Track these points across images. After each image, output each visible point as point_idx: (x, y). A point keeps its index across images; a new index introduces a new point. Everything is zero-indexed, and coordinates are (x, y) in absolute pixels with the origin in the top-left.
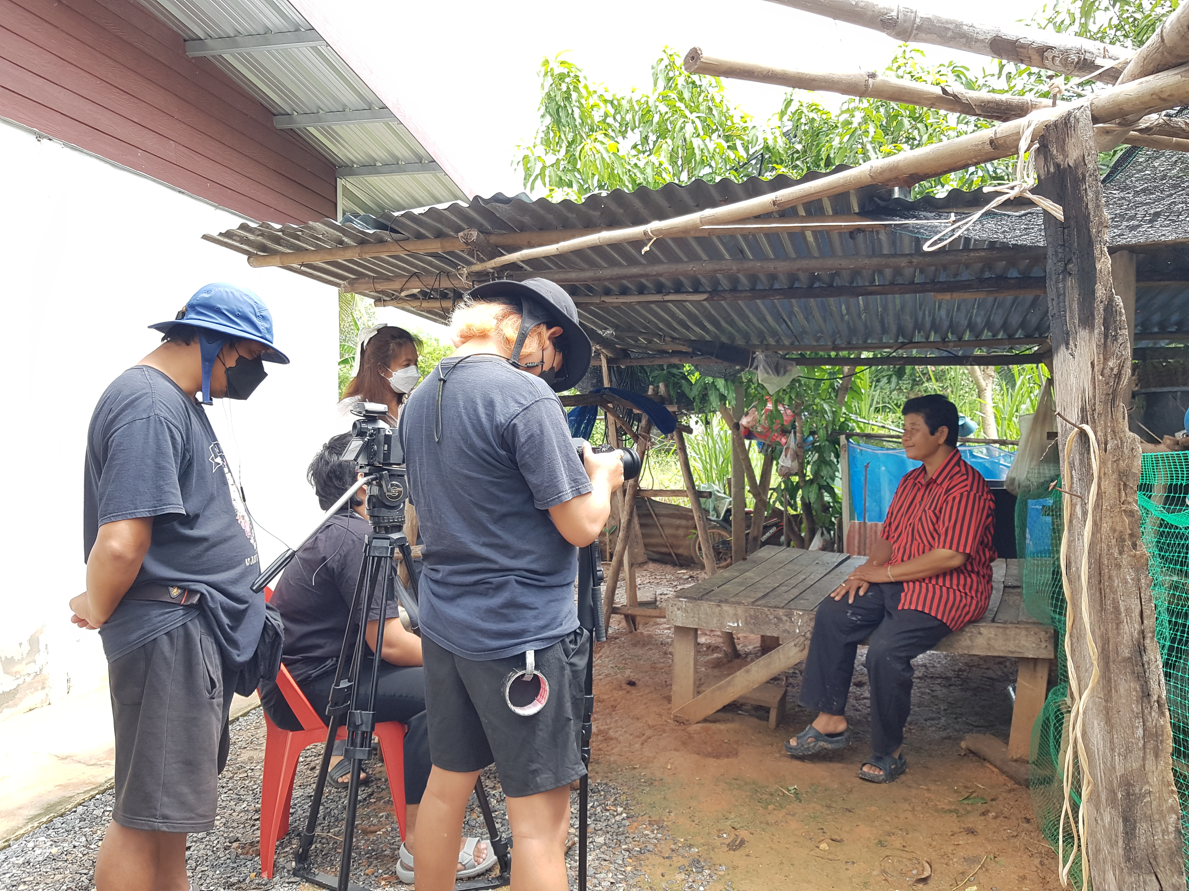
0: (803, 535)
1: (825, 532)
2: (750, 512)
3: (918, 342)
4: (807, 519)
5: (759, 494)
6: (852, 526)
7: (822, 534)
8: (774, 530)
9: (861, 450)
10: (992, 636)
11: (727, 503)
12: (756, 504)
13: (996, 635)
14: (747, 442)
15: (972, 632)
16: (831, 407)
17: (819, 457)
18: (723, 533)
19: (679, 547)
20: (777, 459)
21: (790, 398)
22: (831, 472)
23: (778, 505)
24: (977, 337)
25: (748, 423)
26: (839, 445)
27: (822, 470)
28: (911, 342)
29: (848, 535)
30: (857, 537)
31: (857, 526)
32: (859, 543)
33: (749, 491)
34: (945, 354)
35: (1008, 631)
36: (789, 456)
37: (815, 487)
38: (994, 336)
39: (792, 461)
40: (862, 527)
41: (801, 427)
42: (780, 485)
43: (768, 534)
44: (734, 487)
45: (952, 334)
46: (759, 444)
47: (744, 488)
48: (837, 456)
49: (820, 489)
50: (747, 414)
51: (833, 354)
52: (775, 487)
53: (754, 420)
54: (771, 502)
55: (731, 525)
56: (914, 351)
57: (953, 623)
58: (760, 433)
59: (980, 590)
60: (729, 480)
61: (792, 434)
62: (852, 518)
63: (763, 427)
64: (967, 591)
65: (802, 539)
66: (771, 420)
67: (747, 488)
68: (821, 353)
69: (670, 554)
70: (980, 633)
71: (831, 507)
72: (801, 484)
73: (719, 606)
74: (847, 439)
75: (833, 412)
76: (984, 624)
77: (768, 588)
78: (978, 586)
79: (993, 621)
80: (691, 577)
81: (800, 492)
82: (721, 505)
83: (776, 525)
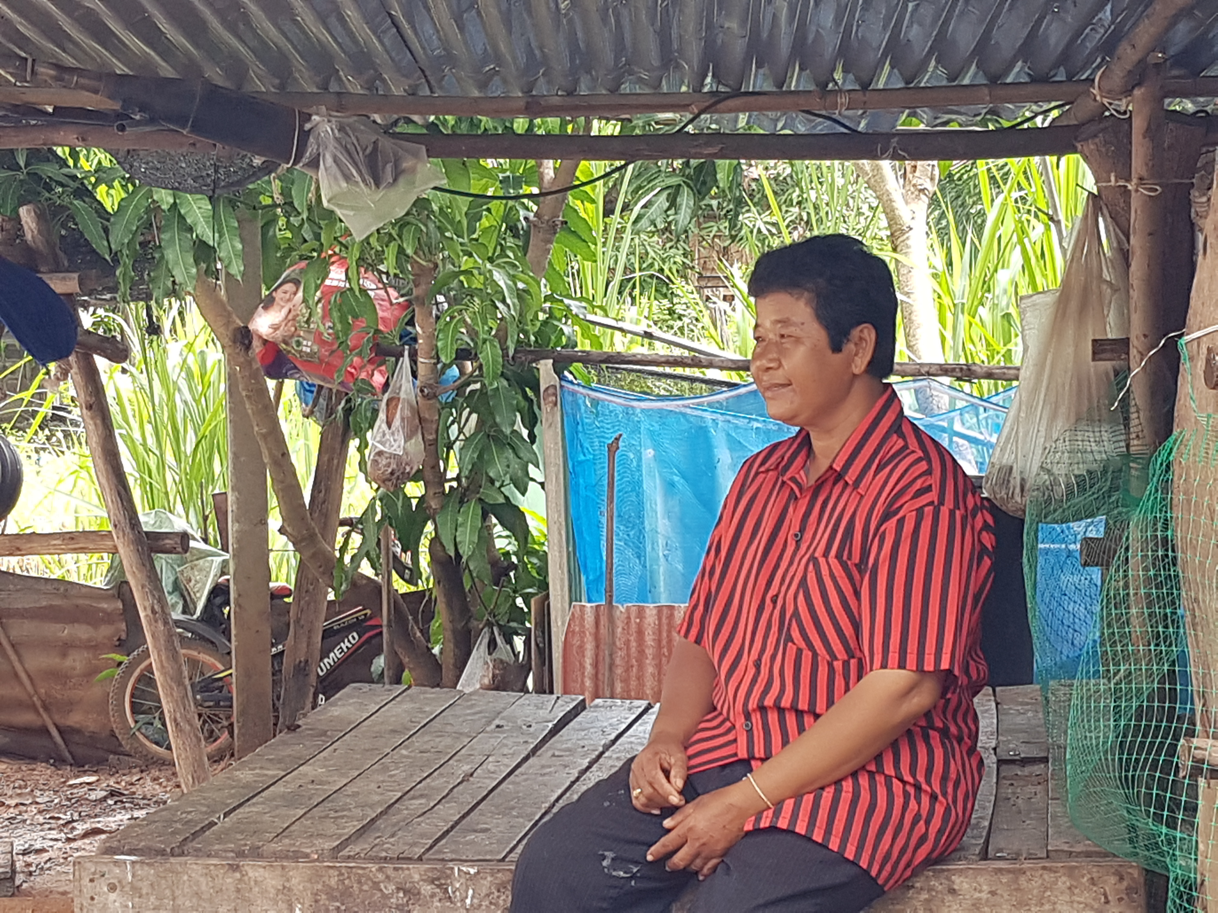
0: (436, 650)
1: (499, 640)
2: (284, 592)
3: (753, 93)
4: (449, 604)
5: (311, 538)
6: (577, 619)
7: (492, 645)
8: (354, 638)
9: (595, 402)
10: (984, 896)
11: (215, 570)
12: (302, 568)
13: (993, 893)
14: (271, 384)
15: (930, 889)
16: (513, 278)
17: (480, 423)
18: (205, 658)
19: (70, 705)
20: (361, 434)
21: (401, 251)
22: (515, 465)
23: (366, 569)
24: (907, 83)
25: (275, 328)
26: (536, 388)
27: (491, 461)
28: (737, 93)
29: (566, 643)
30: (589, 647)
31: (589, 618)
32: (596, 665)
33: (281, 531)
34: (822, 127)
35: (1022, 880)
36: (397, 422)
37: (473, 509)
38: (952, 78)
39: (408, 438)
40: (603, 620)
41: (432, 338)
42: (371, 506)
43: (335, 655)
44: (237, 520)
45: (845, 71)
46: (304, 390)
47: (263, 522)
48: (531, 421)
49: (485, 516)
50: (269, 303)
51: (520, 125)
52: (356, 513)
53: (291, 318)
54: (347, 559)
55: (227, 633)
56: (742, 120)
57: (888, 867)
58: (309, 360)
59: (953, 776)
60: (220, 500)
61: (406, 360)
62: (574, 596)
63: (319, 338)
64: (921, 779)
65: (435, 665)
66: (343, 319)
67: (275, 521)
68: (486, 122)
69: (44, 731)
70: (952, 891)
71: (515, 567)
72: (434, 504)
73: (235, 868)
74: (559, 372)
75: (521, 295)
76: (961, 865)
77: (372, 806)
78: (946, 764)
79: (984, 856)
80: (113, 794)
81: (429, 527)
82: (197, 576)
83: (357, 625)
